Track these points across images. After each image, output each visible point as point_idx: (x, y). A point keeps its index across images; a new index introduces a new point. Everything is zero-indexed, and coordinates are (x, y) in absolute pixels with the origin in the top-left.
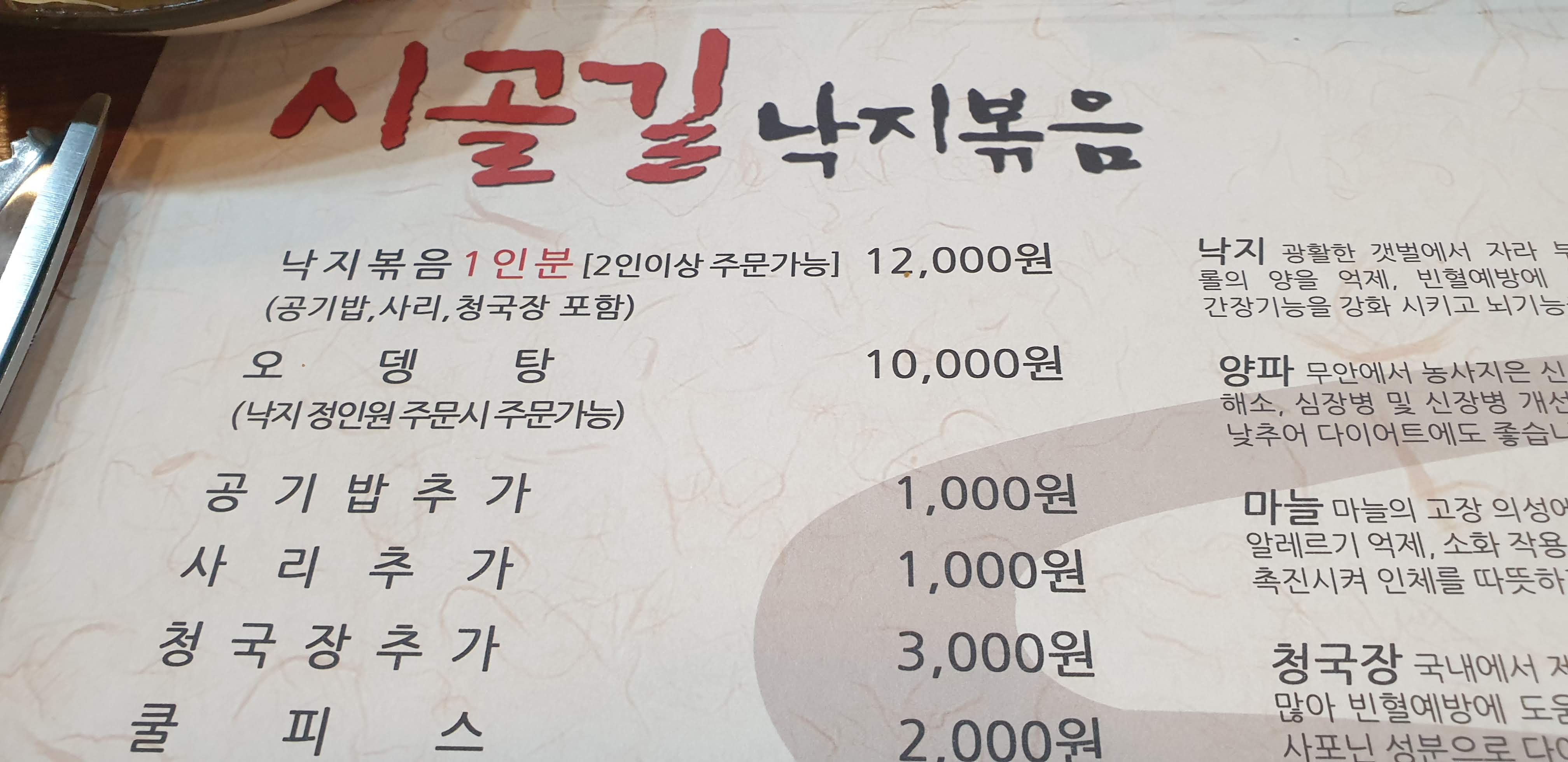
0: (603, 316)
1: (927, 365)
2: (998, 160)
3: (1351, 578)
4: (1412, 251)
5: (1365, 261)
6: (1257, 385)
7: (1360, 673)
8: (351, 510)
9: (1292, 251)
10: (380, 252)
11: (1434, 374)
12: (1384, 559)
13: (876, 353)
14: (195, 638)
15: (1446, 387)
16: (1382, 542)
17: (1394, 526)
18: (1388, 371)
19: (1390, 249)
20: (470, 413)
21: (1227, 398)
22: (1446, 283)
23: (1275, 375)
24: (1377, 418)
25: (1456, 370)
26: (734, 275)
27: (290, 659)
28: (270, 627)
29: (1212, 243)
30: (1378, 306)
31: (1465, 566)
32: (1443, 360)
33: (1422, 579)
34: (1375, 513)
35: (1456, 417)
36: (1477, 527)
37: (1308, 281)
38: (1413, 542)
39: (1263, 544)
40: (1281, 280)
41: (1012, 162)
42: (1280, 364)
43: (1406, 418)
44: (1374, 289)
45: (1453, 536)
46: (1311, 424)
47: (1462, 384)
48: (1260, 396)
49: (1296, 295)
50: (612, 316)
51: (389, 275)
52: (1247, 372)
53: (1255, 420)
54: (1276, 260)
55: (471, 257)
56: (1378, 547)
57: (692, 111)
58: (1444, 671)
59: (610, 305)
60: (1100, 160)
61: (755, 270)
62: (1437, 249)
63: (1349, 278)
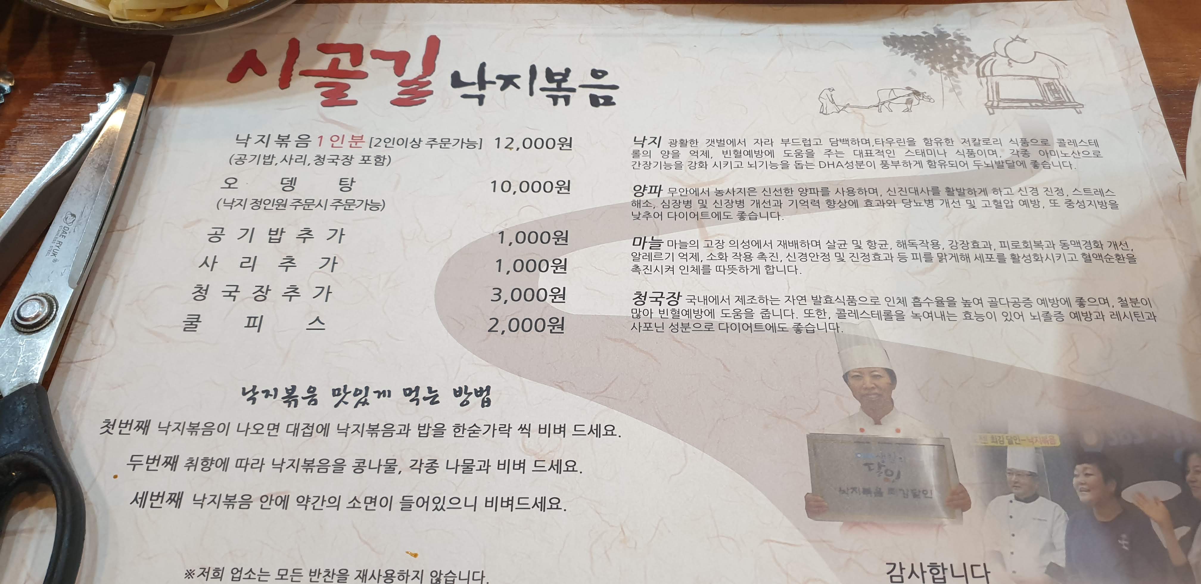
0: (377, 164)
1: (515, 187)
2: (555, 99)
3: (669, 269)
4: (722, 142)
5: (702, 146)
6: (647, 196)
7: (665, 302)
8: (270, 242)
9: (672, 142)
10: (279, 136)
11: (719, 193)
12: (683, 262)
13: (495, 182)
14: (206, 290)
15: (723, 198)
16: (684, 256)
17: (690, 250)
18: (700, 191)
19: (714, 141)
20: (319, 204)
21: (634, 202)
22: (733, 155)
23: (655, 192)
24: (692, 210)
25: (728, 191)
26: (436, 147)
27: (247, 298)
28: (237, 286)
29: (640, 138)
30: (703, 165)
31: (713, 265)
32: (723, 187)
33: (696, 270)
34: (683, 245)
35: (724, 209)
36: (721, 251)
37: (676, 155)
38: (696, 256)
39: (638, 256)
40: (665, 154)
41: (561, 101)
42: (658, 189)
43: (704, 210)
44: (703, 158)
45: (711, 254)
46: (665, 212)
47: (729, 197)
48: (647, 201)
49: (671, 160)
50: (382, 164)
51: (284, 146)
52: (644, 191)
53: (643, 210)
54: (665, 146)
55: (320, 138)
56: (682, 258)
57: (421, 74)
58: (696, 301)
59: (381, 160)
60: (599, 101)
61: (445, 146)
62: (733, 142)
63: (694, 153)
